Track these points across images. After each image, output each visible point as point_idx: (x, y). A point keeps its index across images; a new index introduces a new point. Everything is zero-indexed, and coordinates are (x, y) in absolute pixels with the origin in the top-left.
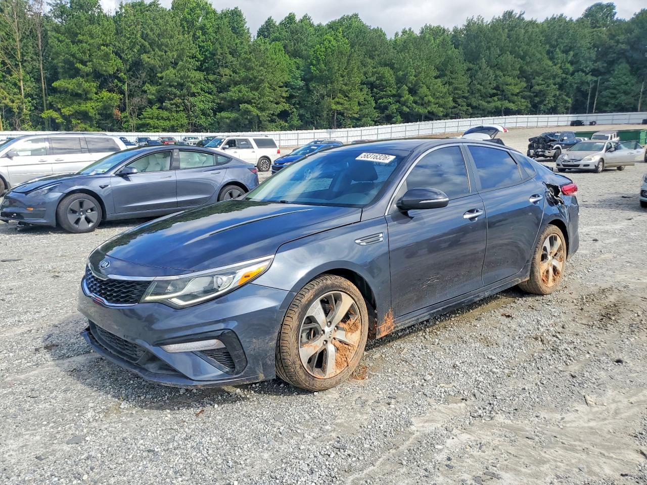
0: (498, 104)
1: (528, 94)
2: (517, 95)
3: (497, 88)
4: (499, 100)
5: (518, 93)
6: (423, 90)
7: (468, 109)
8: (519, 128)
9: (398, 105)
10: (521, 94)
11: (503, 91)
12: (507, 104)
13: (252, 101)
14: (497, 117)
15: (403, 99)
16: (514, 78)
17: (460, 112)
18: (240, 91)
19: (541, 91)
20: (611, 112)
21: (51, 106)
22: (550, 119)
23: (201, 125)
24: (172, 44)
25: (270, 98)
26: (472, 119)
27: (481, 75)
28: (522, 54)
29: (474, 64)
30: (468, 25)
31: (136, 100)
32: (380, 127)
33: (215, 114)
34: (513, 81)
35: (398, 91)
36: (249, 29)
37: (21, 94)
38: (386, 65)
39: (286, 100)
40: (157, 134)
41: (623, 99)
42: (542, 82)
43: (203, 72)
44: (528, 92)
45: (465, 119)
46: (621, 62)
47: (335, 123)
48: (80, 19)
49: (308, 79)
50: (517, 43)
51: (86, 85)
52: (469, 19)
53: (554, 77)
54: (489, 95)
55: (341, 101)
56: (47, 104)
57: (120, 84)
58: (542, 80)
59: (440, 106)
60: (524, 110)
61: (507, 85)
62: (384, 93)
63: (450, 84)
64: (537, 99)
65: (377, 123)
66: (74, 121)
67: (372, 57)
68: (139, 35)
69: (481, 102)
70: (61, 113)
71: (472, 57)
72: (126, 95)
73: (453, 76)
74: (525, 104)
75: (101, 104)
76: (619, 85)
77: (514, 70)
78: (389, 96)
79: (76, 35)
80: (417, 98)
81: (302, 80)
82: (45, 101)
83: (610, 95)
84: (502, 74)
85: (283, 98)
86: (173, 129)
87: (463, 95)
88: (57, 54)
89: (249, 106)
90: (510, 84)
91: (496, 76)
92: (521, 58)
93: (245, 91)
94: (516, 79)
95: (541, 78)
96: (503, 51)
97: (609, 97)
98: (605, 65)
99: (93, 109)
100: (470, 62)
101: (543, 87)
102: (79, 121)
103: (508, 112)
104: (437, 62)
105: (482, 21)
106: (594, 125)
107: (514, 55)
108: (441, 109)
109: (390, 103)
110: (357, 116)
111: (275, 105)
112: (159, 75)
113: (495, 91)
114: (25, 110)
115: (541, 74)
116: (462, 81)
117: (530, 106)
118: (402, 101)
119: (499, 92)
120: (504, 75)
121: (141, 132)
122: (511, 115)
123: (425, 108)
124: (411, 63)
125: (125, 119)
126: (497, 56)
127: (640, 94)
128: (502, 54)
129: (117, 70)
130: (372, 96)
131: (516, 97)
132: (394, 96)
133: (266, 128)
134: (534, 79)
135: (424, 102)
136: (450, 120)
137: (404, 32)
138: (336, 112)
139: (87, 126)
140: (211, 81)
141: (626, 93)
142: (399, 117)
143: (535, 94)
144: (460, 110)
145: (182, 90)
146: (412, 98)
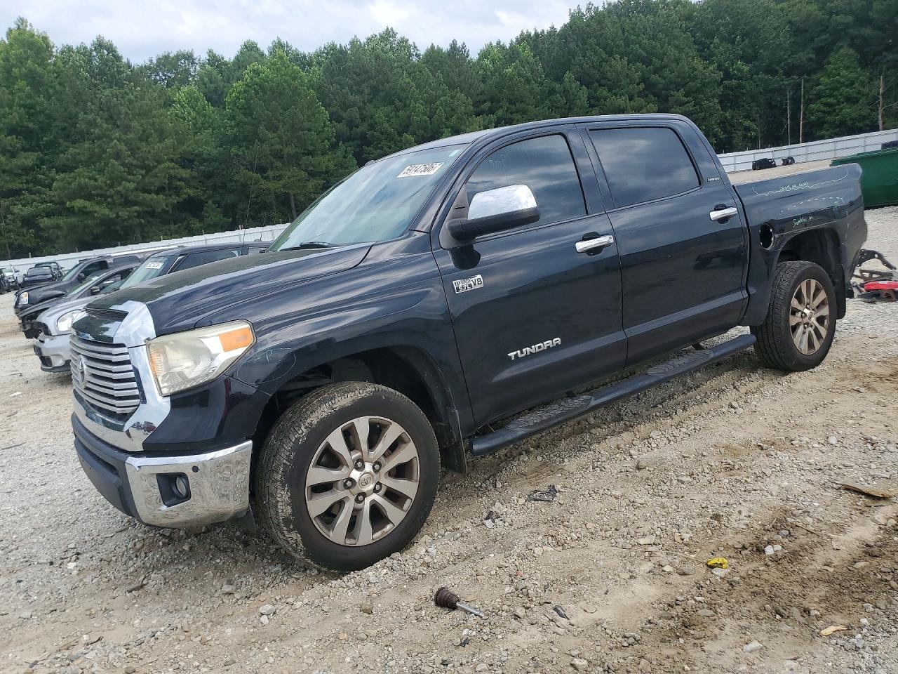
20: (831, 137)
41: (848, 111)
46: (841, 47)
52: (572, 11)
58: (685, 96)
76: (837, 89)
83: (822, 108)
97: (824, 112)
98: (813, 56)
106: (791, 164)
127: (879, 99)
141: (851, 100)
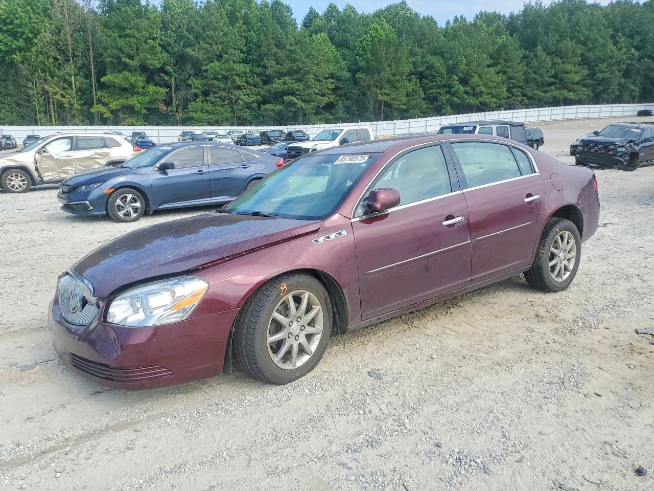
0: (556, 93)
1: (590, 82)
2: (578, 83)
3: (555, 76)
4: (556, 89)
5: (579, 81)
6: (475, 79)
7: (523, 100)
8: (579, 119)
9: (448, 96)
10: (582, 82)
11: (562, 80)
12: (566, 93)
13: (297, 92)
14: (555, 108)
15: (453, 89)
16: (574, 65)
17: (515, 102)
18: (285, 83)
19: (604, 79)
21: (100, 101)
22: (615, 109)
23: (245, 119)
24: (216, 36)
25: (315, 90)
26: (528, 110)
27: (536, 63)
28: (583, 39)
29: (530, 51)
30: (525, 11)
31: (182, 93)
32: (428, 118)
33: (259, 107)
34: (573, 69)
35: (448, 81)
36: (295, 20)
37: (72, 89)
38: (435, 54)
39: (332, 92)
40: (202, 128)
42: (606, 70)
43: (249, 64)
44: (590, 80)
45: (520, 110)
47: (382, 115)
48: (127, 13)
49: (354, 70)
50: (577, 28)
51: (133, 79)
53: (619, 63)
54: (547, 85)
55: (388, 91)
56: (96, 99)
57: (166, 78)
59: (493, 96)
60: (585, 99)
61: (567, 73)
62: (434, 83)
63: (504, 73)
64: (600, 88)
65: (425, 114)
66: (121, 116)
67: (420, 46)
68: (185, 29)
69: (536, 91)
70: (109, 108)
71: (529, 44)
72: (173, 90)
73: (507, 64)
74: (586, 93)
75: (147, 98)
77: (574, 56)
78: (439, 87)
79: (123, 29)
80: (468, 89)
81: (348, 71)
82: (94, 96)
84: (560, 61)
85: (329, 89)
86: (218, 123)
87: (518, 84)
88: (106, 48)
89: (293, 98)
90: (570, 72)
91: (554, 64)
92: (581, 44)
93: (289, 82)
94: (577, 66)
95: (605, 65)
96: (562, 36)
99: (140, 103)
100: (526, 49)
101: (607, 75)
102: (126, 116)
103: (567, 102)
104: (491, 49)
105: (540, 6)
107: (574, 41)
108: (494, 100)
109: (439, 93)
110: (404, 107)
111: (320, 97)
112: (204, 68)
113: (553, 80)
114: (76, 105)
115: (605, 61)
116: (518, 70)
117: (592, 95)
118: (453, 92)
119: (559, 80)
120: (563, 63)
121: (186, 126)
122: (571, 105)
123: (478, 99)
124: (462, 51)
125: (171, 113)
126: (556, 42)
128: (561, 40)
129: (164, 63)
130: (421, 87)
131: (576, 86)
132: (444, 86)
133: (310, 121)
134: (597, 66)
135: (475, 93)
136: (504, 111)
137: (456, 20)
138: (383, 103)
139: (134, 121)
140: (256, 73)
142: (449, 108)
143: (598, 82)
144: (514, 100)
145: (226, 83)
146: (462, 89)
